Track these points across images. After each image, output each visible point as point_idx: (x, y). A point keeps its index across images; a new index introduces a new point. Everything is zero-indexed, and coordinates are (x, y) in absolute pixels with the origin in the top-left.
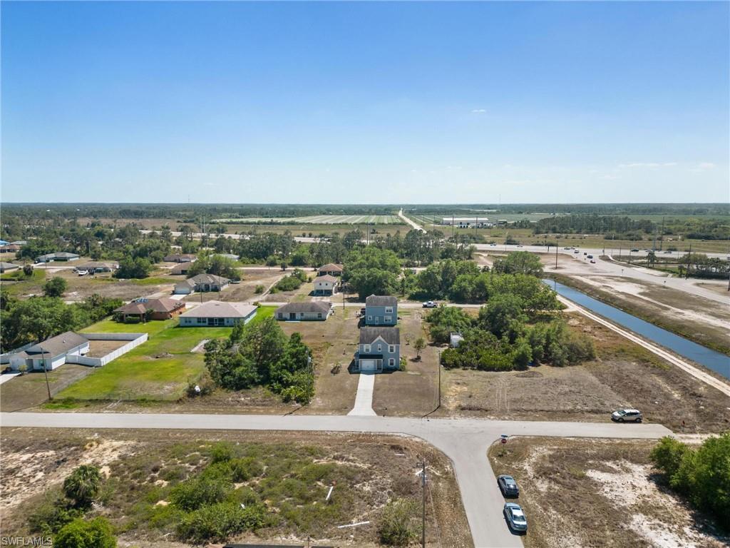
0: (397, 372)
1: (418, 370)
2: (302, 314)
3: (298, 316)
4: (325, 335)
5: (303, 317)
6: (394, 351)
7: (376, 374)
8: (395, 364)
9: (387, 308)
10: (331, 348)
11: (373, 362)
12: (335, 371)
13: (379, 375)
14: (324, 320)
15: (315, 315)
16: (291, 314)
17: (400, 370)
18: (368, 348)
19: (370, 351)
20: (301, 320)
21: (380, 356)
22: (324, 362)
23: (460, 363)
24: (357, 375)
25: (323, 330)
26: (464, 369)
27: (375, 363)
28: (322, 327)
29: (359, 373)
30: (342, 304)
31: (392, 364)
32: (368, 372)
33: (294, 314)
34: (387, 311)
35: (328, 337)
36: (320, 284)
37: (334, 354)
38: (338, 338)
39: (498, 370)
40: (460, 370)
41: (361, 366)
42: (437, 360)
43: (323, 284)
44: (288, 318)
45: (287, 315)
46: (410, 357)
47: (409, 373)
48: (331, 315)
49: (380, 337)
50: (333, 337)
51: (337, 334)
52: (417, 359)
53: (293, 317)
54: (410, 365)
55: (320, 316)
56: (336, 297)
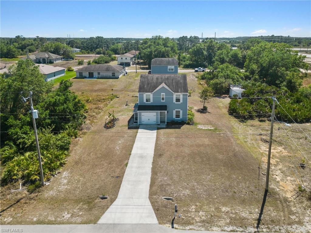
0: (185, 127)
1: (210, 123)
2: (99, 73)
3: (95, 74)
4: (114, 89)
5: (100, 76)
6: (181, 101)
7: (158, 129)
8: (181, 116)
9: (169, 67)
10: (116, 100)
11: (155, 114)
12: (110, 125)
13: (162, 131)
14: (118, 78)
15: (110, 74)
16: (89, 73)
17: (188, 124)
18: (149, 97)
19: (152, 101)
20: (98, 78)
21: (162, 107)
22: (102, 114)
23: (254, 114)
24: (135, 130)
25: (114, 85)
26: (261, 121)
27: (157, 115)
28: (114, 83)
29: (137, 128)
30: (135, 71)
31: (178, 116)
32: (149, 127)
33: (92, 73)
34: (170, 70)
35: (116, 91)
36: (122, 59)
37: (117, 106)
38: (126, 91)
39: (301, 122)
40: (256, 122)
41: (140, 118)
42: (225, 111)
43: (124, 58)
44: (88, 76)
45: (86, 74)
46: (196, 108)
47: (199, 127)
48: (124, 75)
49: (163, 85)
50: (121, 91)
51: (125, 89)
52: (204, 110)
53: (91, 76)
54: (198, 117)
55: (114, 74)
56: (133, 67)
